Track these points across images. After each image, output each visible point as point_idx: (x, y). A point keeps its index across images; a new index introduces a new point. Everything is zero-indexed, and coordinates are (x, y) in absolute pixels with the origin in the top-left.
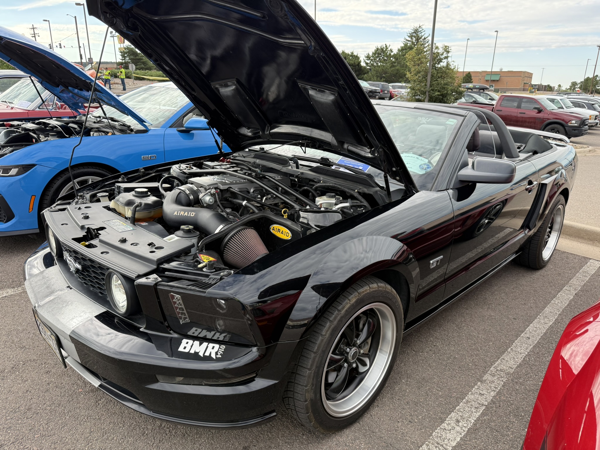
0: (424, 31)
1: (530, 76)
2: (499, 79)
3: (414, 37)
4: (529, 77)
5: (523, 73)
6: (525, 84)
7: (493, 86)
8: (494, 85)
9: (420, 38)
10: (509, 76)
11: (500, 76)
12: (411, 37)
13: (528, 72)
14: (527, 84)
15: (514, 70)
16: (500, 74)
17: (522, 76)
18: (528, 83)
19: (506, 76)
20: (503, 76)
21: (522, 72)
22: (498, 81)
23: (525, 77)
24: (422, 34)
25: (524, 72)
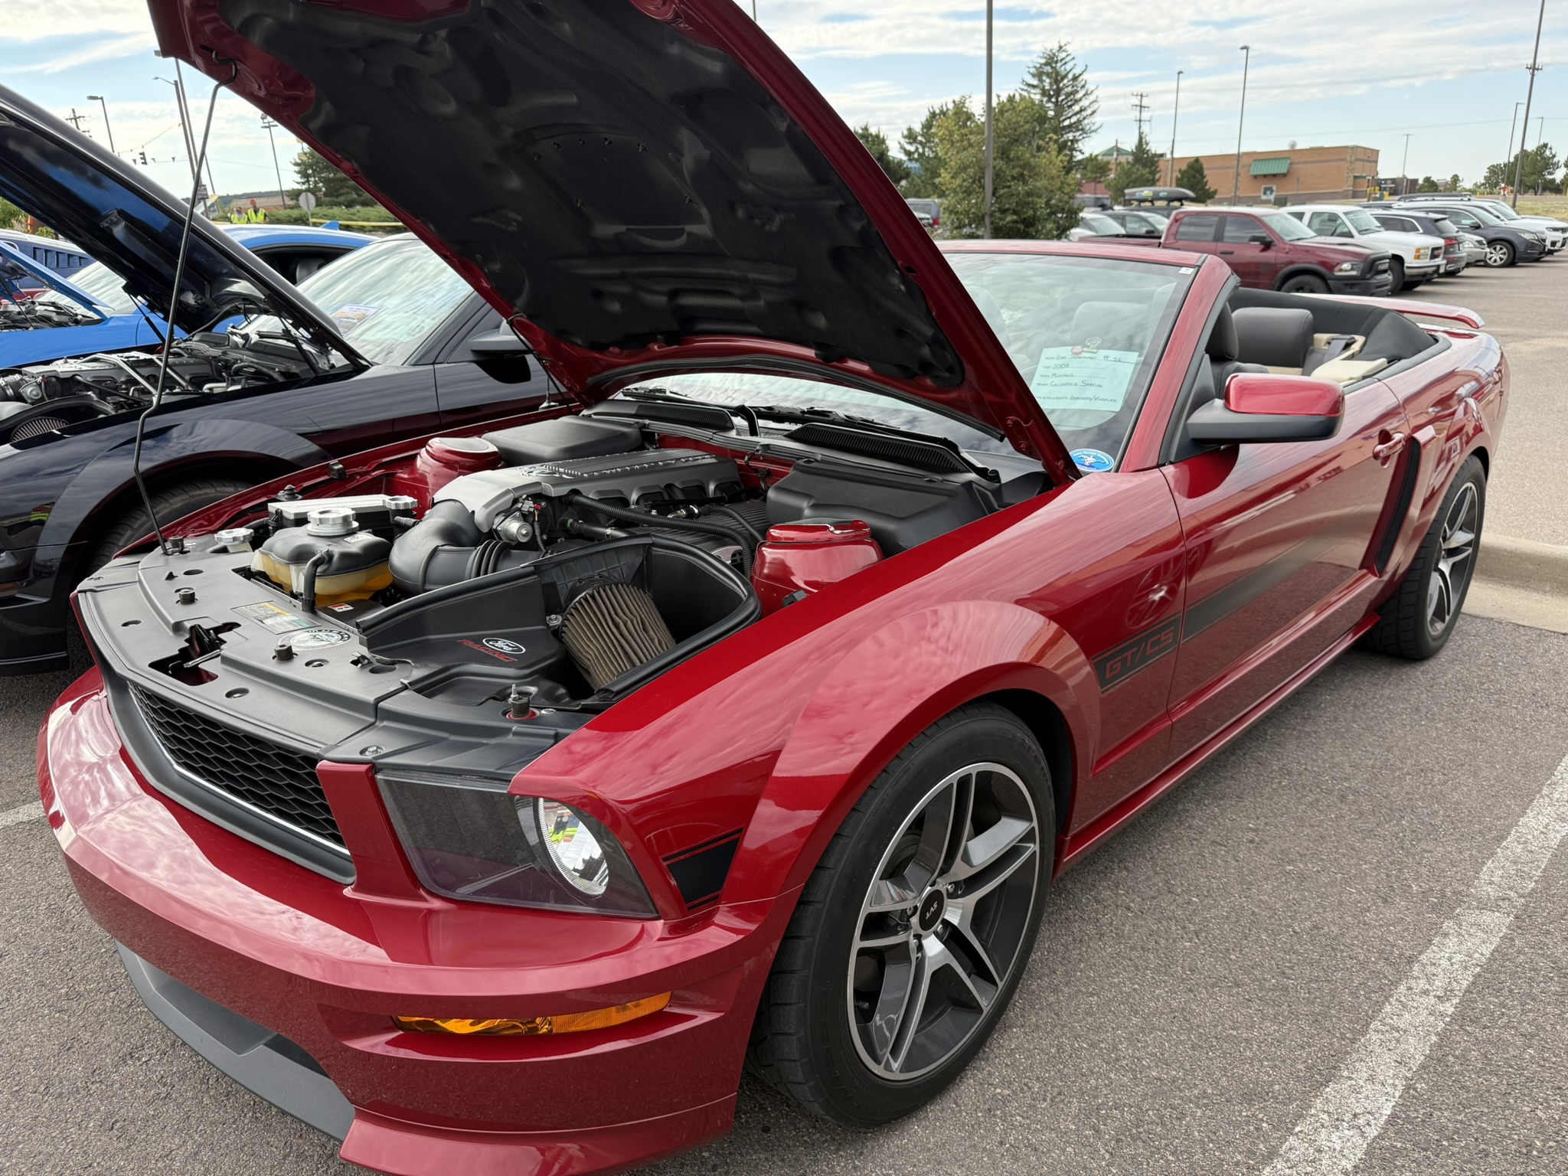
0: (1073, 58)
1: (1371, 157)
2: (1288, 172)
3: (1048, 75)
4: (1368, 161)
5: (1350, 151)
6: (1358, 180)
7: (1272, 191)
8: (1274, 188)
9: (1063, 79)
10: (1313, 162)
11: (1291, 164)
12: (1039, 74)
13: (1365, 148)
14: (1361, 180)
15: (1326, 146)
16: (1289, 158)
17: (1349, 158)
18: (1365, 177)
19: (1307, 162)
20: (1299, 163)
21: (1347, 147)
22: (1284, 175)
23: (1357, 160)
24: (1068, 67)
25: (1354, 149)
